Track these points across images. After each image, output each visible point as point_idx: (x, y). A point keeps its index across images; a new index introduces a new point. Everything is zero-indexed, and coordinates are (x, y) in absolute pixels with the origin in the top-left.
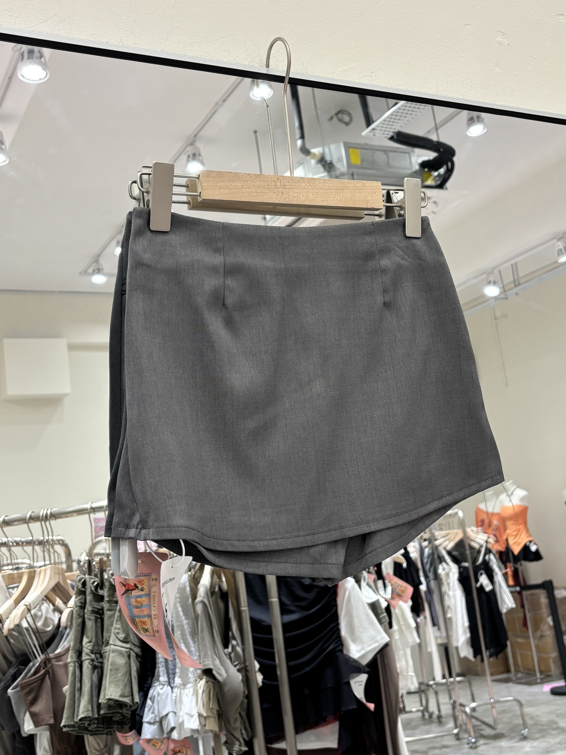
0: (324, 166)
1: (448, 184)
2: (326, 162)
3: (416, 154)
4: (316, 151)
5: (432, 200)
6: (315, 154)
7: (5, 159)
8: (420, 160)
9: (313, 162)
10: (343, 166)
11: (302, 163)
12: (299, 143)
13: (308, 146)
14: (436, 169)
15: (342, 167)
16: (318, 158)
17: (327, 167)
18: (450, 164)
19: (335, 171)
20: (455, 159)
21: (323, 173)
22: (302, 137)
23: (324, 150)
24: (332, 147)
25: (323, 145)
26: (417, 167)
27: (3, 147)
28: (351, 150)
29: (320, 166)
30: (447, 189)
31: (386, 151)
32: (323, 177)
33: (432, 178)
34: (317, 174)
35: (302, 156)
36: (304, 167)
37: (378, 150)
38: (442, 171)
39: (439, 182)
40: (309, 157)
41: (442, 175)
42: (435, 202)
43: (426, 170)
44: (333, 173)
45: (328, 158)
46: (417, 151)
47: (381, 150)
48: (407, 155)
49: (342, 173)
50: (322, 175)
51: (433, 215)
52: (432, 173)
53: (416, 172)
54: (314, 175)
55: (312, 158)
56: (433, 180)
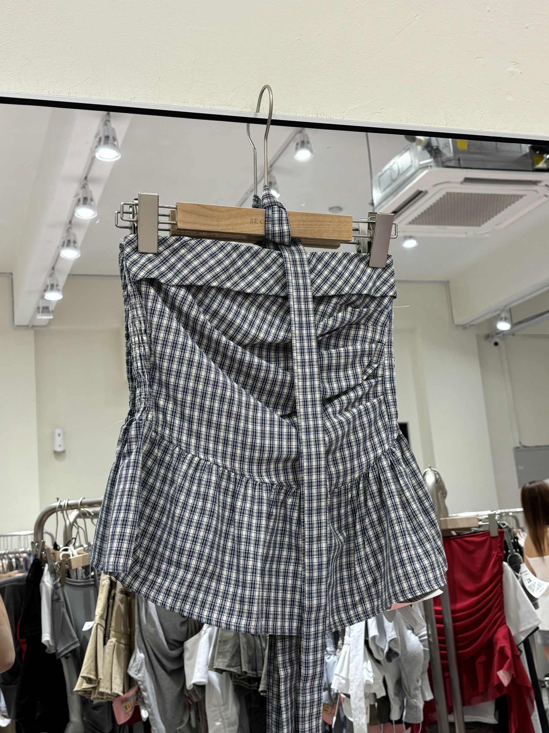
0: (430, 152)
2: (432, 148)
4: (422, 137)
5: (543, 184)
6: (420, 141)
7: (117, 154)
9: (419, 148)
10: (450, 152)
11: (408, 149)
14: (548, 153)
15: (448, 153)
16: (424, 144)
17: (433, 152)
19: (441, 157)
21: (430, 158)
26: (528, 151)
27: (115, 143)
29: (426, 152)
32: (430, 163)
33: (544, 160)
34: (422, 160)
35: (407, 142)
36: (410, 153)
40: (414, 144)
42: (547, 186)
43: (538, 152)
44: (439, 159)
45: (434, 143)
49: (449, 160)
50: (429, 160)
51: (545, 199)
52: (545, 155)
53: (526, 155)
54: (420, 161)
55: (417, 145)
56: (545, 162)
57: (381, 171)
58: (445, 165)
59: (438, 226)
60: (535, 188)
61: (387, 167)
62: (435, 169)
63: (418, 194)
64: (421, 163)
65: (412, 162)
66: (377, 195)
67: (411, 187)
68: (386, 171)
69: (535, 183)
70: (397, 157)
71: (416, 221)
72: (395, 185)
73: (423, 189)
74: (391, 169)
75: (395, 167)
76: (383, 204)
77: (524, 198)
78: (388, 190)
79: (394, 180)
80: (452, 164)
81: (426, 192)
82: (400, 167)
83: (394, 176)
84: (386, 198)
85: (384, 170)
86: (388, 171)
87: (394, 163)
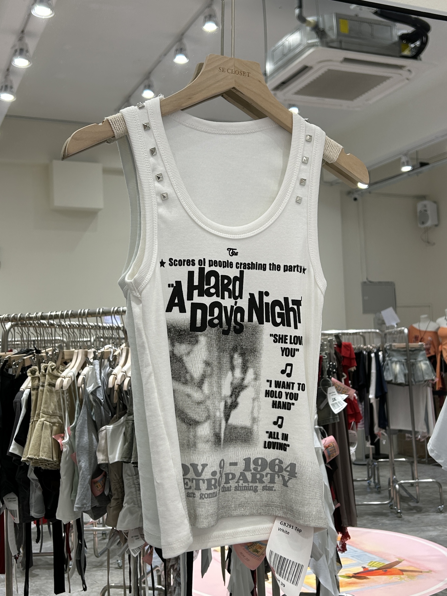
0: (317, 33)
1: (423, 55)
2: (319, 29)
3: (397, 27)
4: (311, 19)
5: (406, 69)
6: (309, 23)
8: (400, 33)
9: (308, 28)
10: (334, 35)
11: (299, 29)
12: (297, 11)
13: (304, 14)
14: (413, 42)
15: (332, 35)
16: (313, 25)
17: (320, 33)
18: (424, 39)
19: (326, 38)
20: (430, 34)
21: (317, 38)
22: (300, 7)
23: (318, 19)
24: (326, 17)
25: (318, 15)
26: (396, 39)
28: (341, 20)
29: (314, 34)
30: (420, 60)
31: (371, 23)
32: (316, 42)
33: (409, 48)
35: (298, 23)
37: (365, 22)
38: (418, 43)
39: (414, 53)
40: (304, 25)
41: (417, 47)
42: (409, 71)
43: (404, 42)
44: (325, 40)
45: (321, 26)
46: (399, 25)
47: (367, 23)
48: (389, 28)
49: (332, 41)
50: (315, 40)
51: (407, 81)
52: (409, 45)
53: (395, 43)
54: (308, 40)
55: (307, 25)
56: (410, 51)
57: (274, 47)
58: (328, 45)
59: (318, 98)
60: (400, 71)
61: (280, 43)
62: (320, 48)
63: (305, 69)
64: (310, 41)
65: (301, 40)
66: (269, 67)
67: (300, 62)
68: (279, 47)
69: (400, 67)
70: (288, 36)
71: (300, 92)
72: (285, 59)
73: (309, 64)
74: (283, 45)
75: (287, 43)
76: (275, 75)
77: (391, 79)
78: (280, 63)
79: (284, 55)
80: (335, 45)
81: (311, 68)
82: (291, 45)
83: (286, 51)
84: (276, 71)
85: (277, 46)
86: (281, 48)
87: (286, 40)
